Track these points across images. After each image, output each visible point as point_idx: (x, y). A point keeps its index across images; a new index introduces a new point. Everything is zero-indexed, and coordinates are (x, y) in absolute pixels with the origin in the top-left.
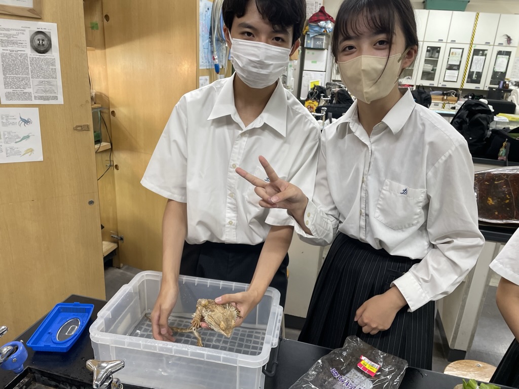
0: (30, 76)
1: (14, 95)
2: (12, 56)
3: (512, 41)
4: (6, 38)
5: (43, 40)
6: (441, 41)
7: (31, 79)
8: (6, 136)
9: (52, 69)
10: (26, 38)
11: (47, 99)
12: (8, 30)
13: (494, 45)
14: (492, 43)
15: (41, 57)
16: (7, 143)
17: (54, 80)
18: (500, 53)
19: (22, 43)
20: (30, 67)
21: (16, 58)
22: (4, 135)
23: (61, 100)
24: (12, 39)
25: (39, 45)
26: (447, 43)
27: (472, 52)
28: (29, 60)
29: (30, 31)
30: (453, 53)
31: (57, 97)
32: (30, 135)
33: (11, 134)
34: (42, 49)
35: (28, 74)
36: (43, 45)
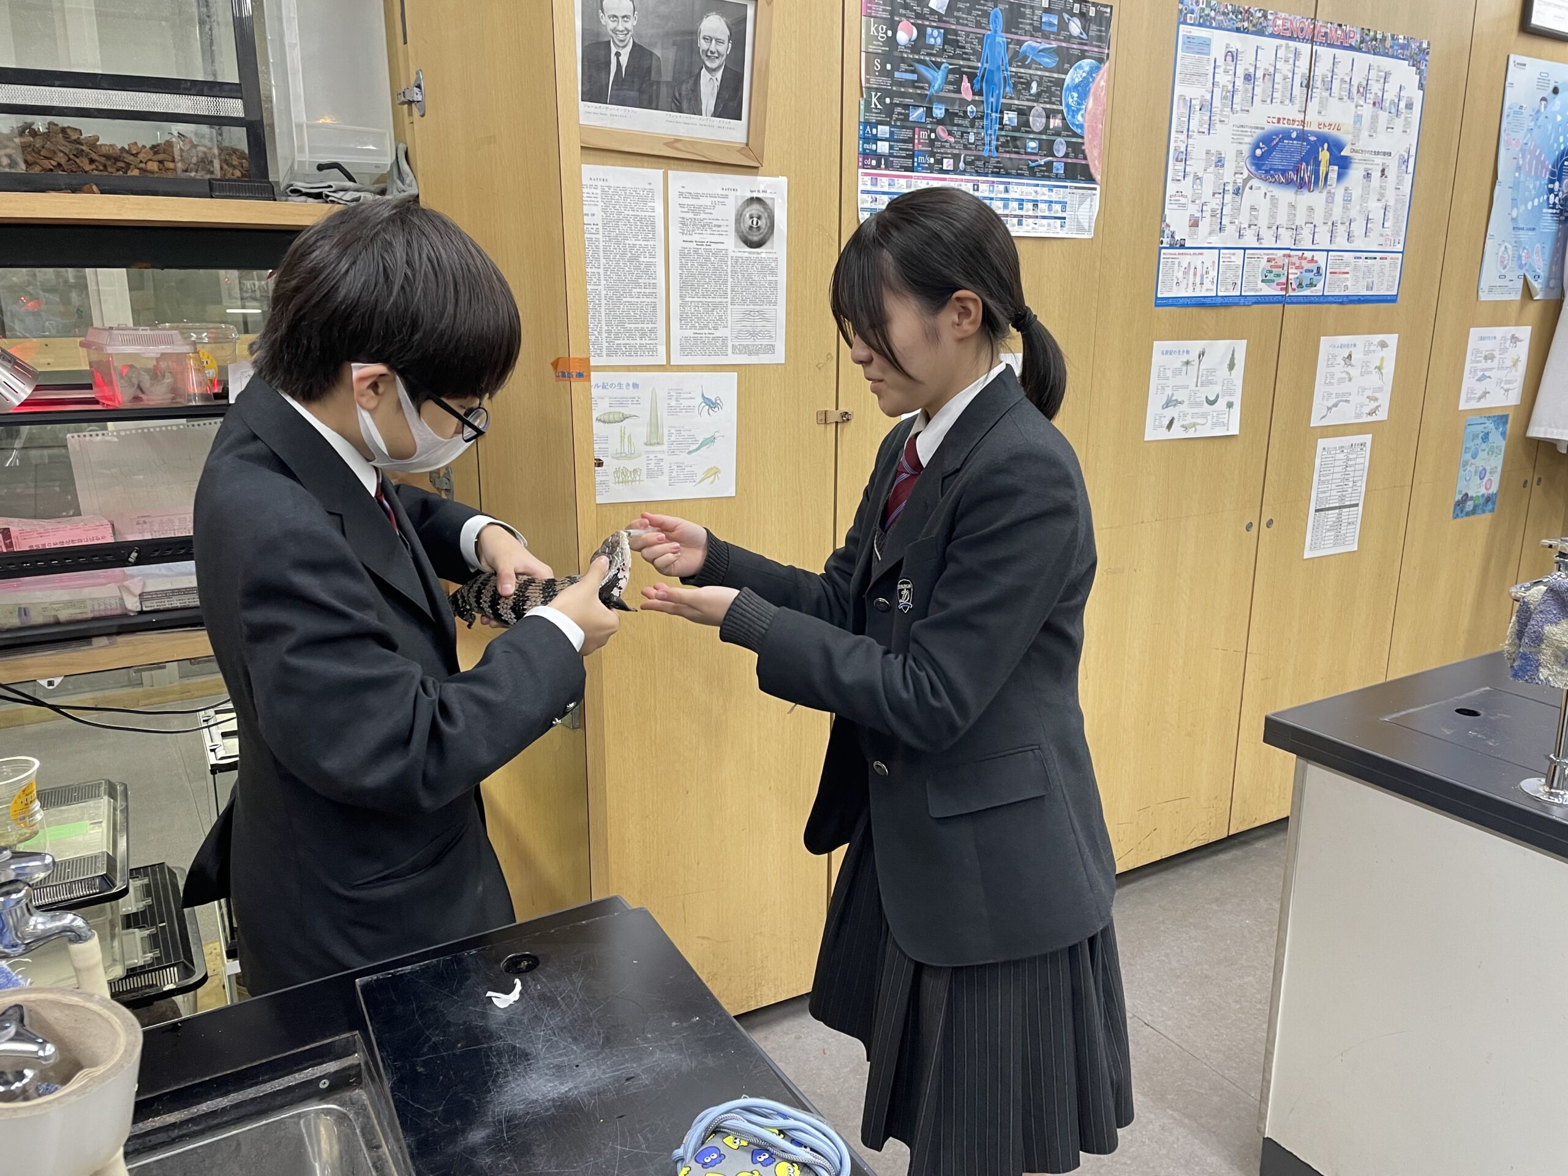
0: (729, 300)
1: (696, 345)
2: (699, 255)
4: (691, 215)
5: (759, 218)
7: (730, 306)
8: (673, 439)
9: (770, 282)
10: (728, 213)
11: (756, 352)
12: (696, 196)
15: (752, 256)
16: (673, 453)
17: (772, 307)
19: (719, 226)
20: (730, 280)
21: (707, 259)
22: (670, 435)
23: (779, 356)
24: (702, 216)
25: (751, 228)
28: (729, 263)
29: (736, 197)
31: (773, 346)
32: (717, 435)
33: (683, 433)
34: (756, 238)
35: (725, 295)
36: (759, 228)
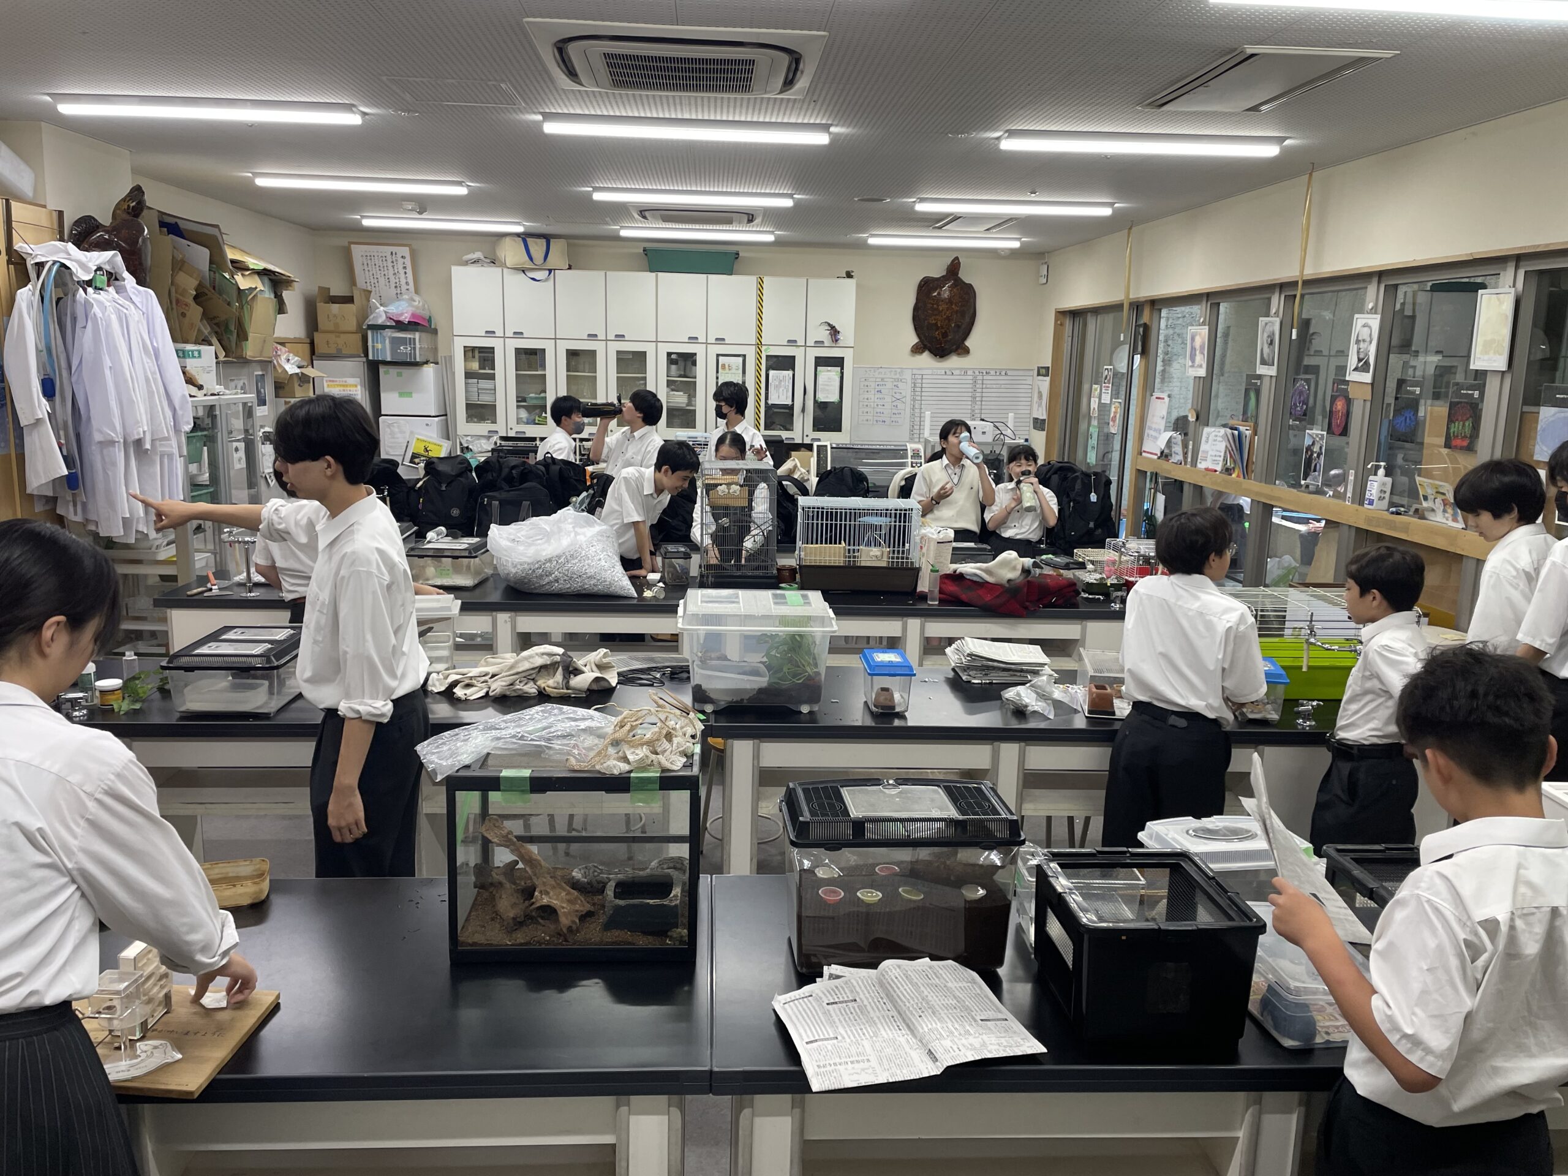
3: (839, 336)
6: (693, 339)
13: (805, 346)
14: (801, 342)
18: (820, 362)
26: (706, 343)
27: (764, 361)
30: (724, 366)
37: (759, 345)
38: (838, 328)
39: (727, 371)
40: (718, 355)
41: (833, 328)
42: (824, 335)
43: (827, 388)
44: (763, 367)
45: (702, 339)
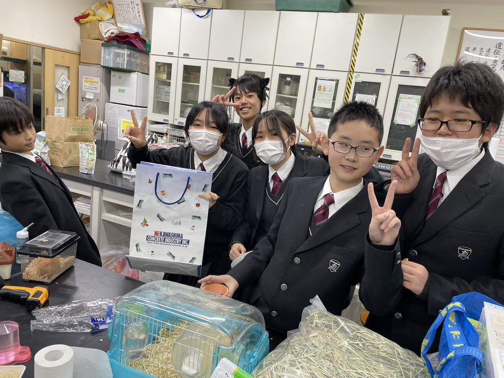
6: (300, 65)
13: (391, 75)
14: (388, 71)
18: (403, 89)
26: (309, 68)
27: (353, 86)
30: (320, 88)
37: (351, 71)
38: (425, 60)
39: (322, 92)
40: (317, 79)
41: (420, 59)
42: (410, 65)
43: (406, 113)
44: (352, 91)
45: (306, 65)
